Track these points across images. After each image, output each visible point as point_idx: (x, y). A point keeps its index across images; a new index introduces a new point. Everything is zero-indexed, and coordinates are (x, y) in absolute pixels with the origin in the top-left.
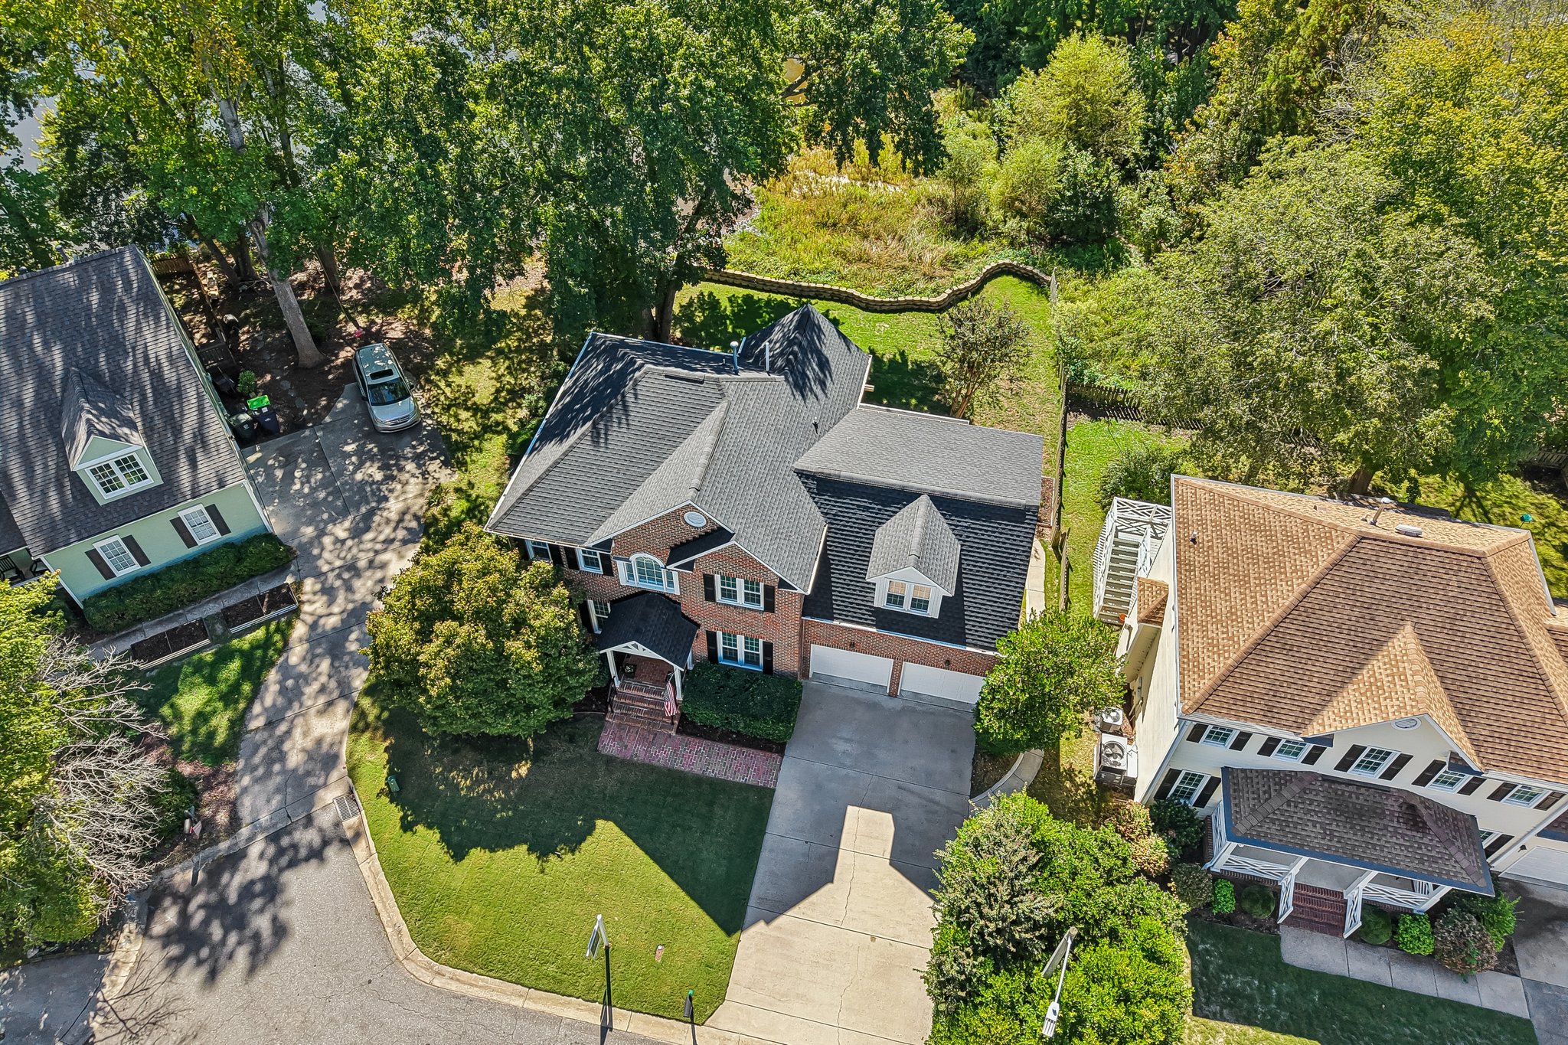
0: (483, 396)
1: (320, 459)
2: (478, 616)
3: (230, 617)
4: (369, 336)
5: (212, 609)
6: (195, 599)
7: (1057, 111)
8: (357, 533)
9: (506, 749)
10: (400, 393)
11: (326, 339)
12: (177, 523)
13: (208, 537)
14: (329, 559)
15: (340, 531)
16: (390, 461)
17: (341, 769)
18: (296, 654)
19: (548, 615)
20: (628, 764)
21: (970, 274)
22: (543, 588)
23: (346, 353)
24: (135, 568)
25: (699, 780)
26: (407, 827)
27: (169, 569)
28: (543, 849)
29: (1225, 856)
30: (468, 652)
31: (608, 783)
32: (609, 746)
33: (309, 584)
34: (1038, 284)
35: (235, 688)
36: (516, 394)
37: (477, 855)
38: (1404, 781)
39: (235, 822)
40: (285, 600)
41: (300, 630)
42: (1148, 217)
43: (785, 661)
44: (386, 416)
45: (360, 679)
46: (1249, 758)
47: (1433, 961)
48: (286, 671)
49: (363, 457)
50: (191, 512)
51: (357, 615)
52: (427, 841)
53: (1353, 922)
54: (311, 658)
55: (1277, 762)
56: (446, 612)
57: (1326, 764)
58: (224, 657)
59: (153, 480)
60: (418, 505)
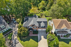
0: (19, 20)
1: (12, 25)
2: (23, 31)
3: (10, 33)
4: (13, 18)
5: (8, 33)
6: (7, 32)
7: (42, 4)
8: (15, 28)
9: (25, 37)
10: (15, 21)
11: (10, 19)
12: (6, 29)
13: (8, 29)
14: (14, 29)
15: (14, 28)
16: (15, 24)
17: (17, 39)
18: (13, 34)
19: (27, 30)
20: (31, 36)
21: (40, 12)
22: (26, 29)
23: (12, 19)
24: (4, 31)
25: (34, 36)
26: (21, 41)
27: (6, 31)
28: (28, 41)
29: (58, 35)
30: (23, 32)
31: (30, 37)
32: (30, 35)
33: (13, 31)
34: (43, 12)
35: (11, 36)
36: (21, 20)
37: (25, 42)
38: (64, 30)
39: (13, 43)
40: (12, 32)
41: (13, 33)
42: (47, 8)
43: (37, 30)
44: (15, 22)
45: (17, 35)
46: (58, 30)
47: (66, 37)
48: (13, 35)
49: (14, 24)
50: (7, 28)
51: (16, 32)
52: (22, 42)
53: (63, 36)
54: (14, 34)
55: (59, 30)
56: (22, 31)
57: (61, 30)
58: (10, 35)
59: (5, 27)
60: (17, 26)
